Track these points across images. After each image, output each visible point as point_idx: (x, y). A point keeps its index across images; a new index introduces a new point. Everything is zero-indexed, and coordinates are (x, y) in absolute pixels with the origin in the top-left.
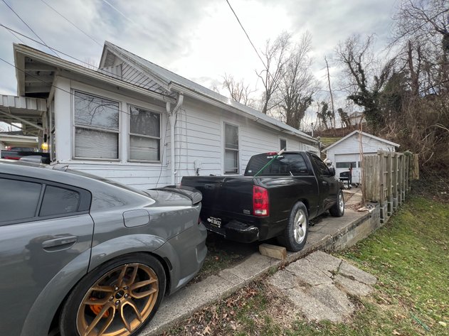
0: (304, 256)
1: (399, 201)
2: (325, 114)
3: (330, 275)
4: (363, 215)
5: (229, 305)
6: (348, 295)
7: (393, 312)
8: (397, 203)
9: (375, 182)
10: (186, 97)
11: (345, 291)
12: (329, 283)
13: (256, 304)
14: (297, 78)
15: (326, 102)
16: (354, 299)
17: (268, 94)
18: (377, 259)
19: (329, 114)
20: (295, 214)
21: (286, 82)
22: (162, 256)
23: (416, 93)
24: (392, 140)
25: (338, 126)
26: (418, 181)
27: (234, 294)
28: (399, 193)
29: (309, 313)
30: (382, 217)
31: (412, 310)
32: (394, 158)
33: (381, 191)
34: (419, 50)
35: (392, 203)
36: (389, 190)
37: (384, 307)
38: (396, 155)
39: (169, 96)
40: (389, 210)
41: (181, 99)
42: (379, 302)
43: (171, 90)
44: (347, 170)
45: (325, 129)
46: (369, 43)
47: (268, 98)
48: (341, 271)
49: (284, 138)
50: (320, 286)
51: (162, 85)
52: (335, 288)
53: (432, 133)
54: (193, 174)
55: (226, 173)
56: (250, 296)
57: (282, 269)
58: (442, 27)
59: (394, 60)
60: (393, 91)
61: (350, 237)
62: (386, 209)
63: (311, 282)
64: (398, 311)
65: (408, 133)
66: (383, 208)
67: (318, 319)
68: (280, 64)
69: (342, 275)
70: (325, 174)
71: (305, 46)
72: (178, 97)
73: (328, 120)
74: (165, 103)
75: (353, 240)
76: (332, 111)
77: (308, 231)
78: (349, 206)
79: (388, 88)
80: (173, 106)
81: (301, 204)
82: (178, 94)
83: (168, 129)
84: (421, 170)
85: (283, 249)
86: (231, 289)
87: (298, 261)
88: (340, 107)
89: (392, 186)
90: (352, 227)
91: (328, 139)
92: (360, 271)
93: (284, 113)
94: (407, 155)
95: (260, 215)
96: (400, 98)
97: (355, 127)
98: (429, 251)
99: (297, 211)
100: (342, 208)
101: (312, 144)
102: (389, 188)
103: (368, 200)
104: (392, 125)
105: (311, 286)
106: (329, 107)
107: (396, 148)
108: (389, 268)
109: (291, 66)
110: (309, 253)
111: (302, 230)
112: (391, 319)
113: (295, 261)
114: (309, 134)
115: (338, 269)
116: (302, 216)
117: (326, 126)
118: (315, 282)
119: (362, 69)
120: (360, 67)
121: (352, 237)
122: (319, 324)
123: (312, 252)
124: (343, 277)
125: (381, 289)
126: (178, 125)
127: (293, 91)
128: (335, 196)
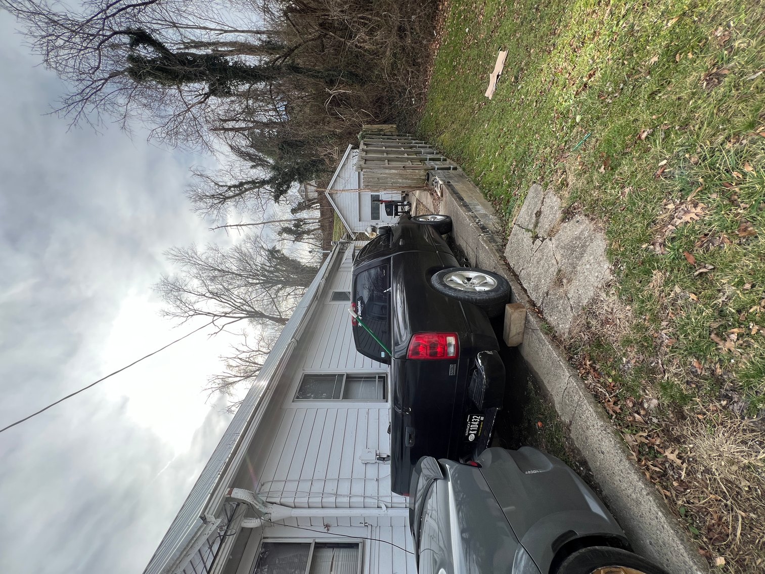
0: (516, 276)
1: (426, 147)
2: (297, 232)
3: (538, 242)
4: (447, 193)
5: (617, 408)
6: (563, 220)
7: (575, 170)
8: (429, 150)
9: (401, 175)
10: (237, 482)
11: (559, 224)
12: (551, 245)
13: (606, 360)
14: (234, 269)
15: (279, 229)
16: (568, 214)
17: (254, 315)
18: (507, 178)
19: (297, 226)
20: (451, 288)
21: (239, 286)
22: (552, 556)
23: (282, 124)
24: (343, 151)
25: (317, 214)
26: (398, 126)
27: (597, 398)
28: (416, 147)
29: (601, 277)
30: (449, 168)
31: (569, 148)
32: (367, 152)
33: (413, 168)
34: (225, 121)
35: (429, 156)
36: (412, 160)
37: (571, 179)
38: (363, 150)
39: (230, 521)
40: (439, 160)
41: (239, 494)
42: (564, 184)
43: (217, 516)
44: (382, 207)
45: (320, 231)
46: (201, 175)
47: (261, 315)
48: (531, 227)
49: (330, 295)
50: (559, 257)
51: (204, 539)
52: (556, 236)
53: (336, 110)
54: (386, 469)
55: (385, 397)
56: (595, 370)
57: (541, 312)
58: (200, 97)
59: (232, 147)
60: (275, 149)
61: (480, 210)
62: (438, 162)
63: (553, 270)
64: (573, 163)
65: (334, 134)
66: (436, 167)
67: (607, 265)
68: (208, 294)
69: (536, 226)
70: (388, 239)
71: (187, 257)
72: (234, 499)
73: (306, 227)
74: (243, 529)
75: (484, 205)
76: (293, 222)
77: (477, 269)
78: (436, 207)
79: (270, 154)
80: (252, 512)
81: (434, 279)
82: (228, 499)
83: (297, 523)
84: (385, 122)
85: (508, 308)
86: (590, 403)
87: (525, 286)
88: (289, 210)
89: (406, 155)
90: (466, 206)
91: (336, 229)
92: (526, 202)
93: (288, 290)
94: (363, 137)
95: (456, 347)
96: (285, 142)
97: (321, 193)
98: (489, 120)
99: (445, 286)
100: (439, 218)
101: (341, 253)
102: (408, 159)
103: (426, 184)
104: (322, 152)
105: (560, 271)
106: (287, 225)
107: (353, 148)
108: (517, 166)
109: (213, 279)
110: (510, 269)
111: (476, 277)
112: (585, 173)
113: (525, 291)
114: (325, 256)
115: (528, 230)
116: (453, 278)
117: (315, 230)
118: (553, 265)
119: (237, 183)
120: (235, 186)
121: (479, 207)
122: (615, 265)
123: (508, 265)
124: (539, 225)
125: (547, 180)
126: (289, 500)
127: (255, 276)
128: (420, 226)
